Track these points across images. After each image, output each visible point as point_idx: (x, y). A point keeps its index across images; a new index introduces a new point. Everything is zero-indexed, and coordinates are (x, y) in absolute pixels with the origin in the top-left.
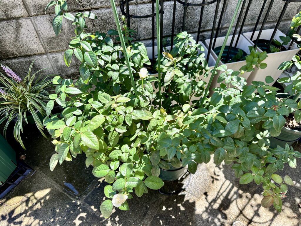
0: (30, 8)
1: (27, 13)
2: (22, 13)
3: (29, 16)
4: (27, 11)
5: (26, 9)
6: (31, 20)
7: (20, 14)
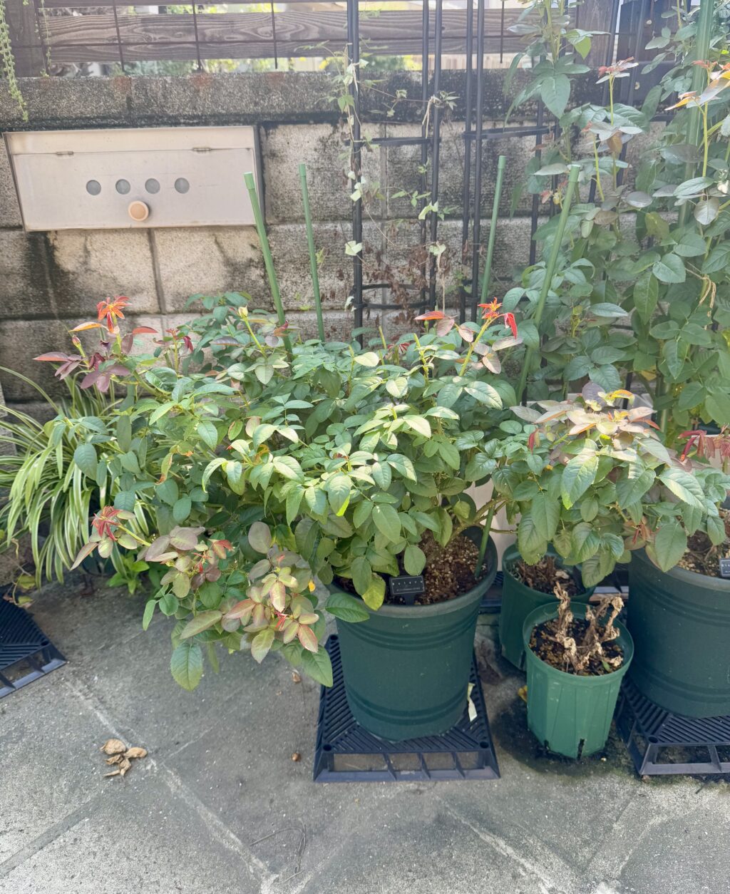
0: (166, 297)
1: (157, 306)
2: (149, 304)
3: (161, 312)
4: (159, 303)
5: (159, 299)
6: (162, 321)
7: (145, 306)
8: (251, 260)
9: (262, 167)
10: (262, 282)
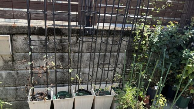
8: (9, 60)
9: (12, 42)
10: (12, 64)
